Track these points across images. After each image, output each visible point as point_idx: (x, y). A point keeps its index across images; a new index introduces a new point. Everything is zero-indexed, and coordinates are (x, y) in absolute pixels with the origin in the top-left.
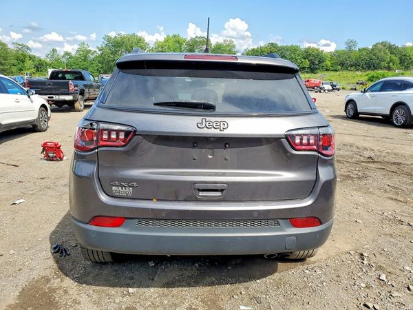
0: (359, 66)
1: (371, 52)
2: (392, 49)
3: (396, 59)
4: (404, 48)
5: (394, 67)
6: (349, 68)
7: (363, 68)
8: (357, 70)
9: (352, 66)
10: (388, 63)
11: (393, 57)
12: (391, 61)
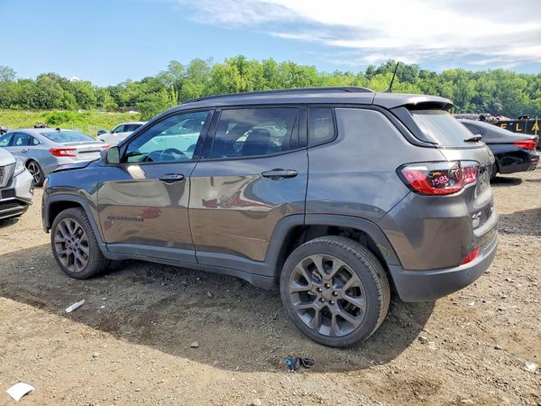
0: (26, 103)
1: (37, 86)
2: (64, 84)
3: (71, 96)
4: (78, 83)
5: (72, 106)
6: (12, 106)
7: (32, 106)
8: (25, 109)
9: (15, 103)
10: (63, 101)
11: (68, 94)
12: (66, 98)
